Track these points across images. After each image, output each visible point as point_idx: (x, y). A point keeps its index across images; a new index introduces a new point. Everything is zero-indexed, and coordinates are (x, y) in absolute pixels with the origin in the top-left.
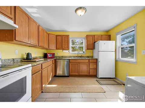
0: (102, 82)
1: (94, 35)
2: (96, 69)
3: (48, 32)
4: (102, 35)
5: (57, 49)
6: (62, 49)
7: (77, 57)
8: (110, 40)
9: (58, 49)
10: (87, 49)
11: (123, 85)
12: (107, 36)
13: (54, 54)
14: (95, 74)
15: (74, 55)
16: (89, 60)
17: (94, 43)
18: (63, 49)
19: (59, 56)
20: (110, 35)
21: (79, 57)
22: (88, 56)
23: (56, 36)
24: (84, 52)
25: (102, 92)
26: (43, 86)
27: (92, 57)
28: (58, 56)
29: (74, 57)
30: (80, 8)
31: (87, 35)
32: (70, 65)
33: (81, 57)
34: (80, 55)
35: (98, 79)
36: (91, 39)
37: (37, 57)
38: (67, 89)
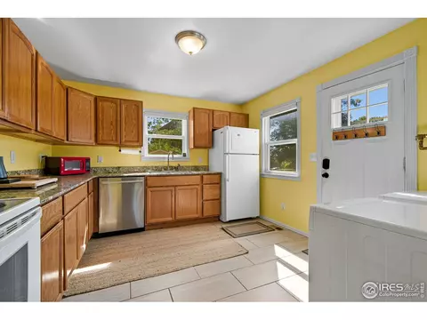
0: (236, 230)
1: (213, 111)
2: (219, 200)
3: (67, 83)
4: (230, 113)
5: (98, 142)
6: (117, 145)
7: (166, 169)
8: (247, 126)
9: (103, 144)
10: (195, 147)
11: (276, 231)
12: (241, 117)
13: (88, 160)
14: (216, 213)
15: (158, 165)
16: (202, 176)
17: (213, 130)
18: (121, 146)
19: (105, 169)
20: (248, 115)
21: (172, 168)
22: (196, 167)
23: (96, 99)
24: (185, 155)
25: (242, 253)
26: (68, 272)
27: (207, 168)
28: (101, 168)
29: (157, 169)
30: (192, 33)
31: (194, 108)
32: (149, 193)
33: (177, 168)
34: (175, 164)
35: (224, 226)
36: (204, 119)
37: (16, 172)
38: (149, 267)
